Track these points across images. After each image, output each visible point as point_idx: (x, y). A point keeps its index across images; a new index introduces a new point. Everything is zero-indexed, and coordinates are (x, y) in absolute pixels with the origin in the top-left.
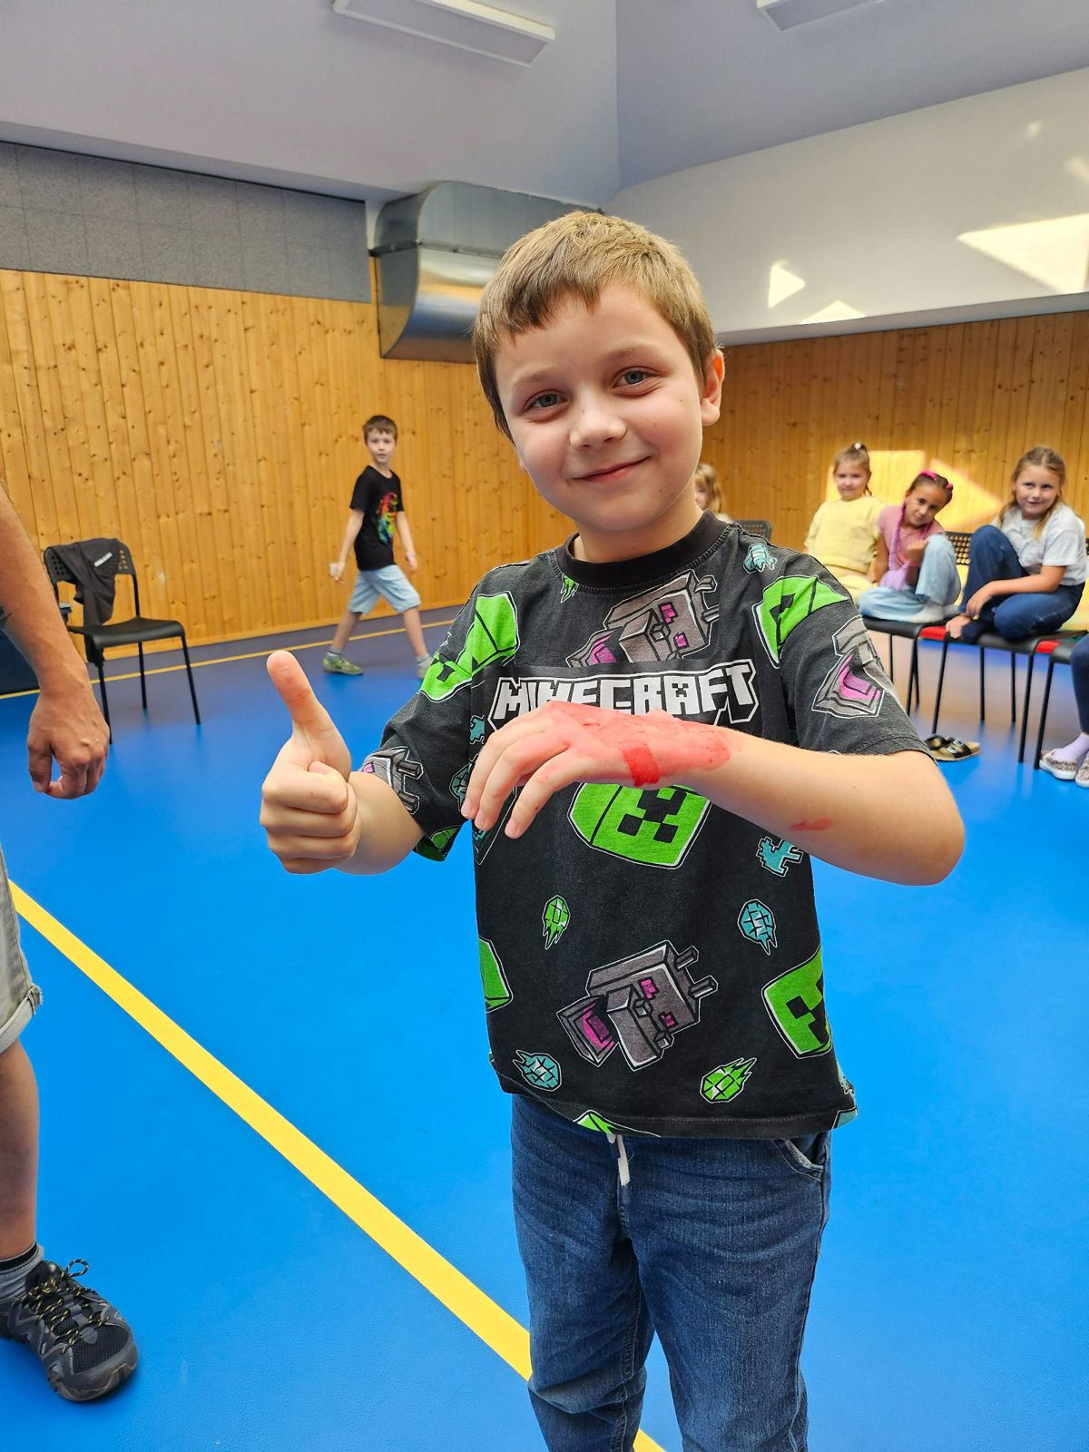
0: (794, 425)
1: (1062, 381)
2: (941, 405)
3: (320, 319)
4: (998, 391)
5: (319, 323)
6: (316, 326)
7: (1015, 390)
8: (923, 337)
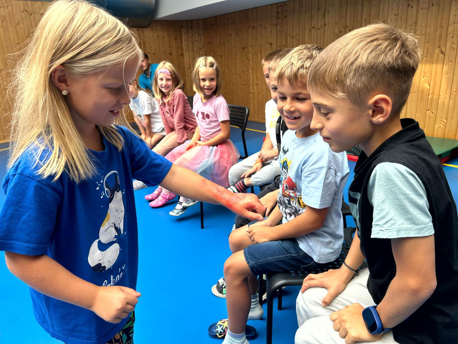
0: (244, 48)
1: (336, 24)
2: (293, 38)
3: (27, 10)
4: (313, 30)
5: (26, 11)
6: (25, 12)
7: (319, 29)
8: (285, 6)
